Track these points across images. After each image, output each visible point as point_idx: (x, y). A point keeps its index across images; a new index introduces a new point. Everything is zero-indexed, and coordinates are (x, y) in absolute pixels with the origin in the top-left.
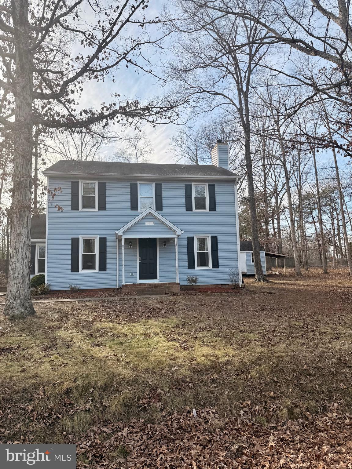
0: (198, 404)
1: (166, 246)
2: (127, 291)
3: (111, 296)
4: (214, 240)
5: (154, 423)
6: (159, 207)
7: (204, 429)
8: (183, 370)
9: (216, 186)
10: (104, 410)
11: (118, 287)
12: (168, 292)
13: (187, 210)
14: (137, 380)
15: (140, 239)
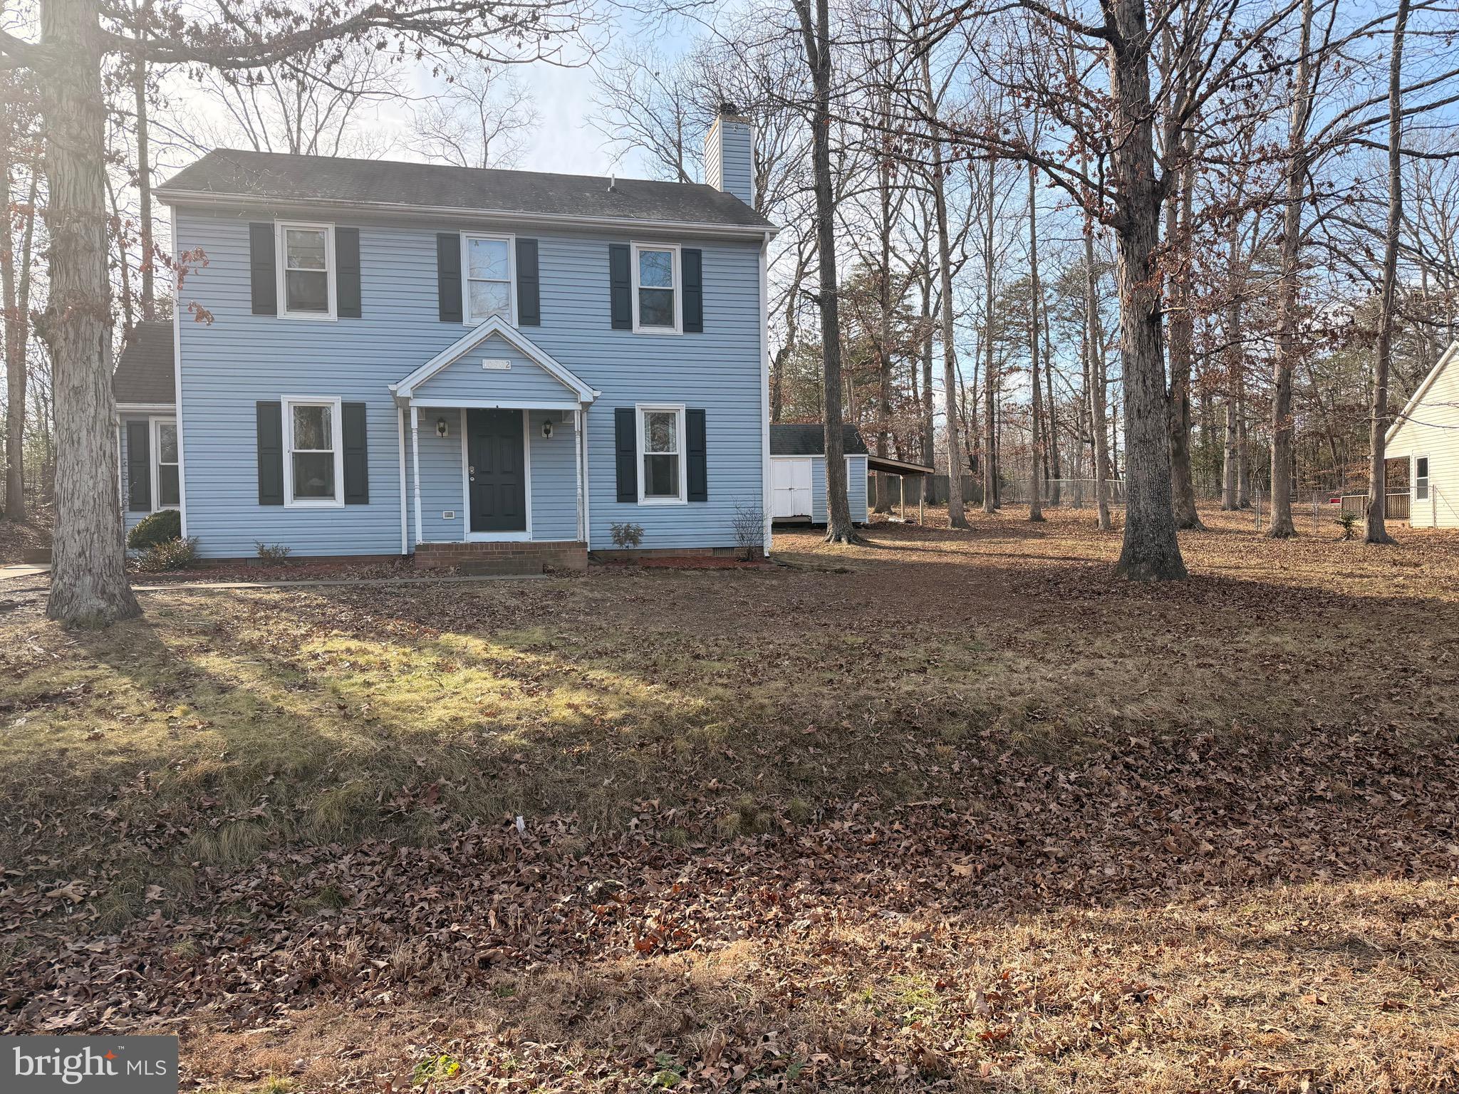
0: (535, 806)
1: (551, 435)
2: (431, 563)
3: (380, 575)
4: (696, 420)
5: (418, 847)
6: (529, 314)
7: (538, 855)
8: (509, 737)
9: (704, 255)
10: (298, 820)
11: (404, 552)
12: (550, 567)
13: (614, 327)
14: (388, 758)
15: (471, 412)
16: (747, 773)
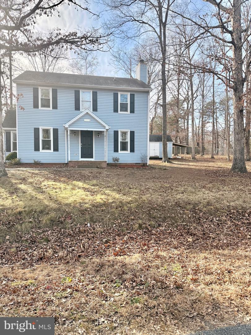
0: (92, 221)
1: (99, 136)
2: (72, 165)
3: (61, 167)
4: (132, 133)
6: (95, 109)
7: (92, 232)
8: (87, 205)
9: (135, 95)
10: (39, 222)
11: (66, 163)
12: (98, 167)
13: (114, 112)
14: (60, 209)
15: (81, 131)
16: (140, 215)
